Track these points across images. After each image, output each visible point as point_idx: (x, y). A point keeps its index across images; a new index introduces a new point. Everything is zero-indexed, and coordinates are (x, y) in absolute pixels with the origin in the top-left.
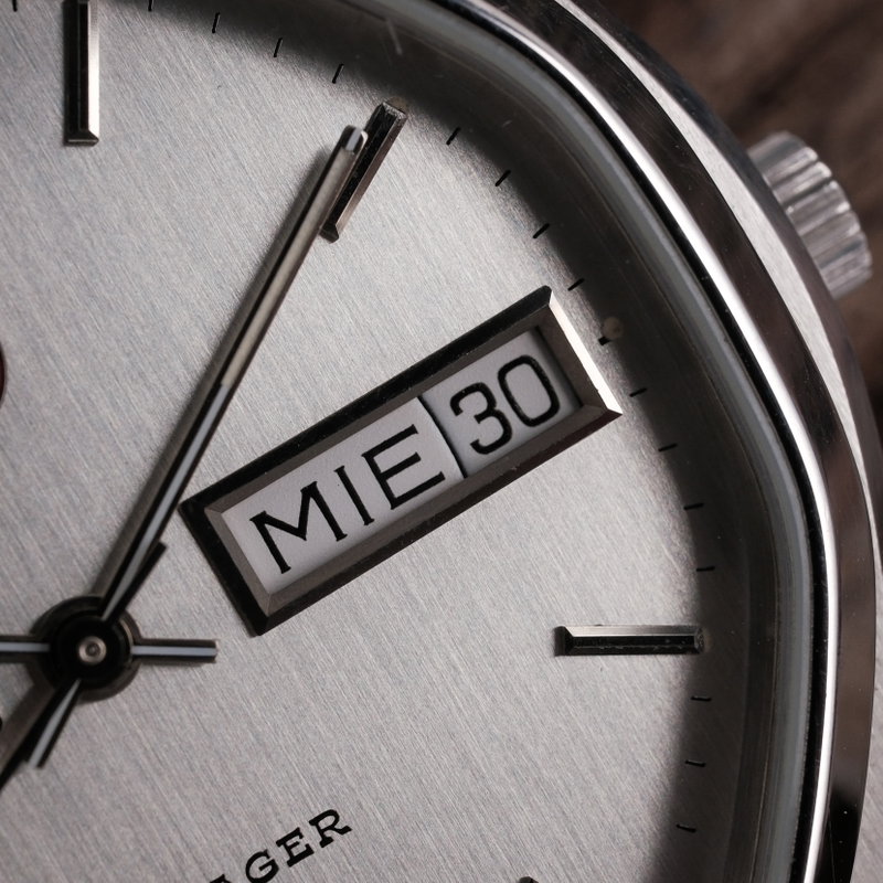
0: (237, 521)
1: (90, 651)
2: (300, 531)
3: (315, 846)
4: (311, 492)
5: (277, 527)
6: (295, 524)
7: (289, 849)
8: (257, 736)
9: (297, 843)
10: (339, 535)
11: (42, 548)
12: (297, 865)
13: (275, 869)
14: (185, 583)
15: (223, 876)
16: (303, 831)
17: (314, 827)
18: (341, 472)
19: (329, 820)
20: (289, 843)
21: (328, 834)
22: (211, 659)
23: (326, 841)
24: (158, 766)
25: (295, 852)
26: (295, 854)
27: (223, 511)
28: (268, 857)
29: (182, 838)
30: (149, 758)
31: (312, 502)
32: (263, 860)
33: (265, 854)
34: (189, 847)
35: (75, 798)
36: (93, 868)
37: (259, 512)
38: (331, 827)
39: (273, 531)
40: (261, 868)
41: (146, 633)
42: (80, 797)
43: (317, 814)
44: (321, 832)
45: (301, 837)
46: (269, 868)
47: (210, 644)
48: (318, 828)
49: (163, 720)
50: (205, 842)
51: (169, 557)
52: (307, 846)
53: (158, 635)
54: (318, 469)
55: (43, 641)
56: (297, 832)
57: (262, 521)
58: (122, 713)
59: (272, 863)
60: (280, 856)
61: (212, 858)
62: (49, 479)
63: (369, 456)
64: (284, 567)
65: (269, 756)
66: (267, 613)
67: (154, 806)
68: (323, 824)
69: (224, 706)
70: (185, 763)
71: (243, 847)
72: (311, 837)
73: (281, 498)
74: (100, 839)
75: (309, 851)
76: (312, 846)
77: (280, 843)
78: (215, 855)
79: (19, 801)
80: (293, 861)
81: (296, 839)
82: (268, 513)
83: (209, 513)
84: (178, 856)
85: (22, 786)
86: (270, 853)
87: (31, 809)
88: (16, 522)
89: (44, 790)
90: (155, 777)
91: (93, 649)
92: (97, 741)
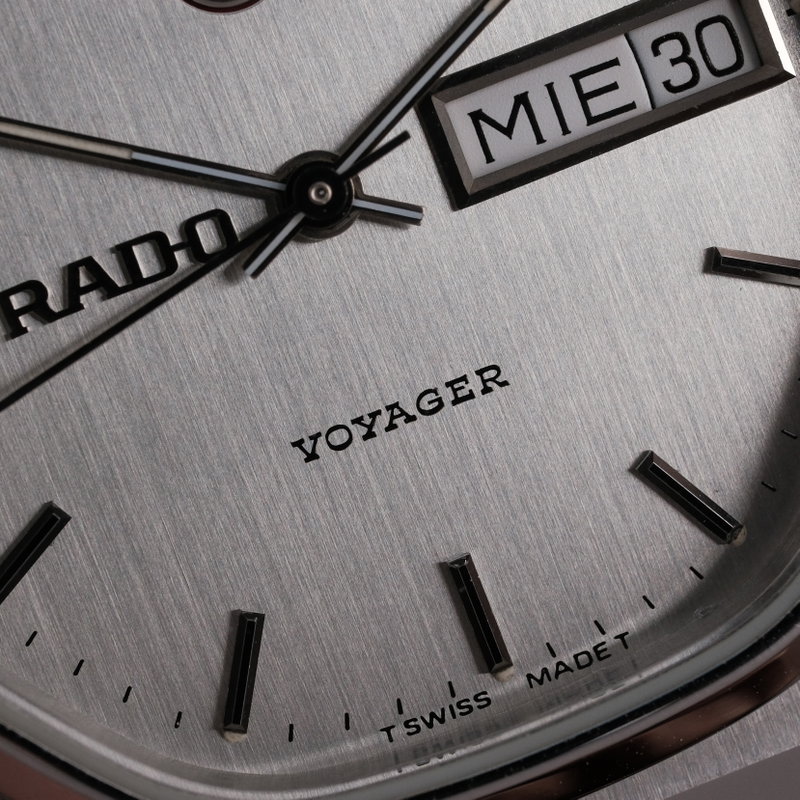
0: (456, 113)
1: (320, 194)
2: (508, 131)
3: (477, 391)
4: (522, 100)
5: (489, 124)
6: (505, 124)
7: (455, 391)
8: (444, 294)
9: (463, 387)
10: (540, 140)
11: (293, 106)
12: (459, 406)
13: (441, 405)
14: (405, 155)
15: (397, 403)
16: (469, 379)
17: (479, 377)
18: (550, 87)
19: (492, 373)
20: (456, 386)
21: (489, 384)
22: (417, 222)
23: (486, 390)
24: (359, 303)
25: (460, 394)
26: (460, 396)
27: (447, 101)
28: (437, 394)
29: (369, 365)
30: (352, 295)
31: (522, 108)
32: (432, 396)
33: (435, 391)
34: (374, 374)
35: (288, 317)
36: (292, 377)
37: (477, 109)
38: (493, 380)
39: (486, 127)
40: (430, 403)
41: (367, 191)
42: (291, 317)
43: (483, 366)
44: (484, 382)
45: (467, 383)
46: (436, 404)
47: (419, 209)
48: (482, 378)
49: (369, 266)
50: (387, 372)
52: (471, 391)
53: (376, 194)
54: (531, 82)
55: (282, 182)
56: (464, 378)
57: (477, 117)
58: (336, 253)
59: (440, 400)
60: (447, 395)
61: (391, 387)
62: (308, 49)
63: (576, 78)
64: (489, 159)
65: (451, 311)
66: (469, 192)
67: (350, 336)
68: (486, 375)
69: (421, 263)
70: (382, 304)
71: (418, 383)
72: (475, 384)
73: (496, 100)
74: (302, 354)
75: (471, 396)
76: (475, 392)
77: (448, 384)
78: (394, 386)
79: (241, 311)
80: (457, 401)
81: (462, 384)
82: (484, 111)
83: (435, 100)
84: (363, 381)
85: (246, 299)
86: (439, 392)
87: (250, 319)
88: (276, 81)
89: (263, 306)
90: (355, 311)
91: (322, 193)
92: (312, 273)
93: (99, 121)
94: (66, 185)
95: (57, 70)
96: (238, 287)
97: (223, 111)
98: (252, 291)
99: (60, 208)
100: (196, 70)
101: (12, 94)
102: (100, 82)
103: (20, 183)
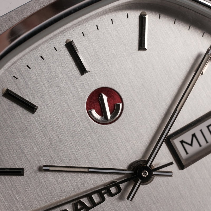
2: (191, 145)
4: (194, 135)
8: (181, 194)
10: (200, 146)
11: (131, 148)
18: (201, 131)
22: (171, 176)
24: (157, 201)
27: (174, 140)
30: (155, 199)
31: (194, 138)
35: (138, 208)
37: (182, 140)
39: (185, 145)
42: (139, 208)
47: (171, 172)
49: (159, 190)
51: (161, 150)
54: (196, 130)
55: (132, 171)
57: (182, 142)
58: (149, 188)
62: (133, 131)
63: (208, 127)
64: (187, 153)
65: (183, 199)
69: (173, 187)
70: (164, 200)
73: (187, 137)
79: (125, 209)
82: (184, 140)
83: (171, 140)
85: (125, 205)
88: (126, 142)
89: (131, 206)
90: (157, 203)
92: (143, 194)
93: (77, 161)
94: (70, 180)
95: (63, 148)
96: (123, 202)
97: (112, 152)
98: (127, 202)
99: (69, 187)
100: (103, 142)
101: (51, 157)
102: (76, 150)
103: (57, 182)
